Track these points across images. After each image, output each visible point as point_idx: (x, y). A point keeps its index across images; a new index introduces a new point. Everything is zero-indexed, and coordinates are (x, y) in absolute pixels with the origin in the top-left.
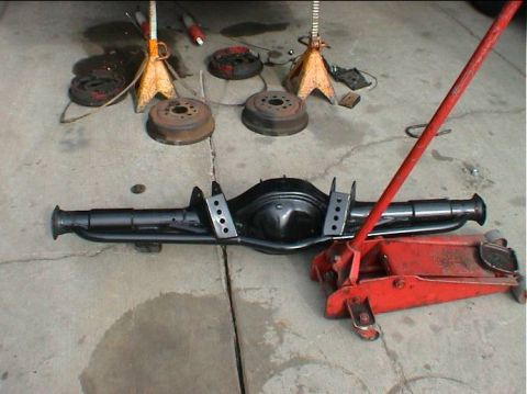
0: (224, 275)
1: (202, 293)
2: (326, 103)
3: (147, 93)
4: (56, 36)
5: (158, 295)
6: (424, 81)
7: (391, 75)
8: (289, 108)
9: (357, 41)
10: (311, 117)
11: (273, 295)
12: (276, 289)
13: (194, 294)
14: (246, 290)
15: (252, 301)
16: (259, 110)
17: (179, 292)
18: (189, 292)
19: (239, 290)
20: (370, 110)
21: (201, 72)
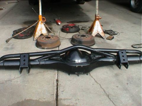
0: (55, 93)
1: (44, 100)
2: (102, 39)
3: (38, 33)
4: (15, 23)
5: (24, 100)
6: (136, 34)
7: (124, 32)
8: (88, 37)
9: (112, 25)
10: (96, 42)
11: (77, 102)
12: (79, 100)
13: (40, 100)
14: (64, 99)
15: (67, 104)
16: (77, 38)
17: (34, 99)
18: (38, 99)
19: (61, 99)
20: (118, 40)
21: (59, 31)
